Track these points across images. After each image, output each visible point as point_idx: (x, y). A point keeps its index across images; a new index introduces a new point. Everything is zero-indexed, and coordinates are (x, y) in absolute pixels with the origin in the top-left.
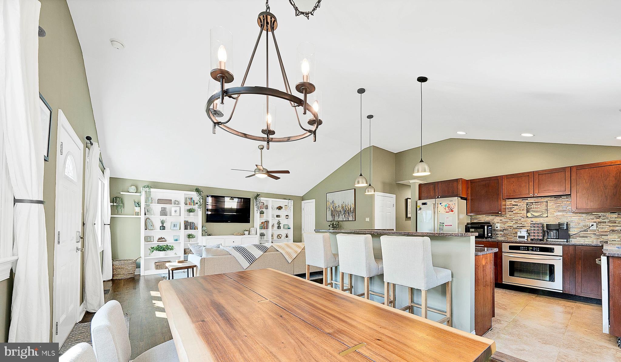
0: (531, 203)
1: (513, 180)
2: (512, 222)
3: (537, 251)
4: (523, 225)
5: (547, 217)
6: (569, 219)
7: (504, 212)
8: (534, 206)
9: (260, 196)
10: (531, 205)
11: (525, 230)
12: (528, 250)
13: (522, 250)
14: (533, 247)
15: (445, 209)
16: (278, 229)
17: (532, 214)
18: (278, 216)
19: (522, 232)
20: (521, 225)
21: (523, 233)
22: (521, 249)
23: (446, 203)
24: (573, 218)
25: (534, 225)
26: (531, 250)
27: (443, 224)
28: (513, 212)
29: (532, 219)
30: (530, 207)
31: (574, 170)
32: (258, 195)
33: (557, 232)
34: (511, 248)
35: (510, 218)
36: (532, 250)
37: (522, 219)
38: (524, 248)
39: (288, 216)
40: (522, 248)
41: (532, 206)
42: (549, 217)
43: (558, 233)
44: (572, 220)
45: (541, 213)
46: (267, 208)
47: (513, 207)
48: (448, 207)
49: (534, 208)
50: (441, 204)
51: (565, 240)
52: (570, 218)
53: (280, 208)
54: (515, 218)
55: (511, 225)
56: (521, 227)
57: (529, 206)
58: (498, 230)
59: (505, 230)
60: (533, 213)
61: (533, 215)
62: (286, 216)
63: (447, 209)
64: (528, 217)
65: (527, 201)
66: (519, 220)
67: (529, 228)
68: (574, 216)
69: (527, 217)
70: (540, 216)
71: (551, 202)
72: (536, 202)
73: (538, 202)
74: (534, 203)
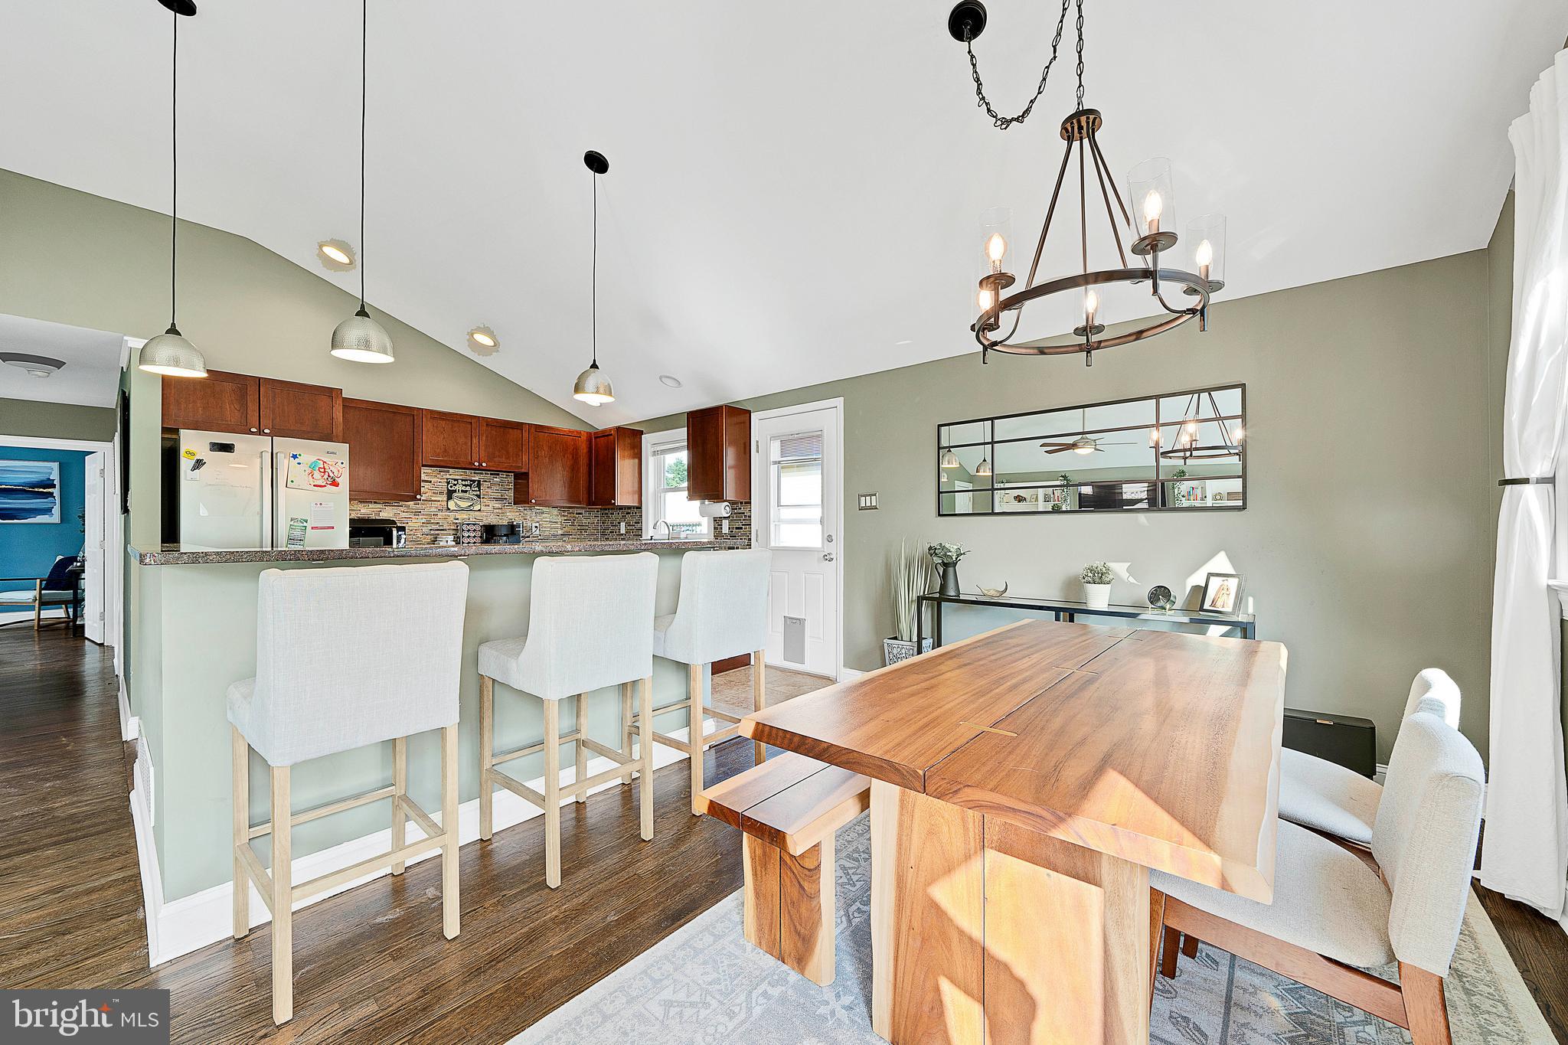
0: (454, 479)
1: (443, 423)
2: (419, 521)
4: (441, 528)
5: (479, 510)
8: (459, 487)
10: (455, 485)
15: (312, 474)
17: (456, 504)
20: (437, 527)
23: (314, 459)
24: (512, 513)
27: (305, 524)
29: (457, 515)
30: (453, 489)
35: (417, 511)
37: (440, 514)
42: (483, 511)
45: (471, 503)
47: (423, 484)
48: (322, 470)
49: (460, 491)
50: (295, 457)
54: (427, 511)
56: (437, 531)
57: (451, 487)
60: (458, 502)
61: (459, 506)
63: (317, 475)
64: (449, 509)
65: (447, 474)
66: (434, 514)
70: (469, 509)
71: (486, 481)
72: (462, 480)
73: (467, 480)
74: (460, 481)
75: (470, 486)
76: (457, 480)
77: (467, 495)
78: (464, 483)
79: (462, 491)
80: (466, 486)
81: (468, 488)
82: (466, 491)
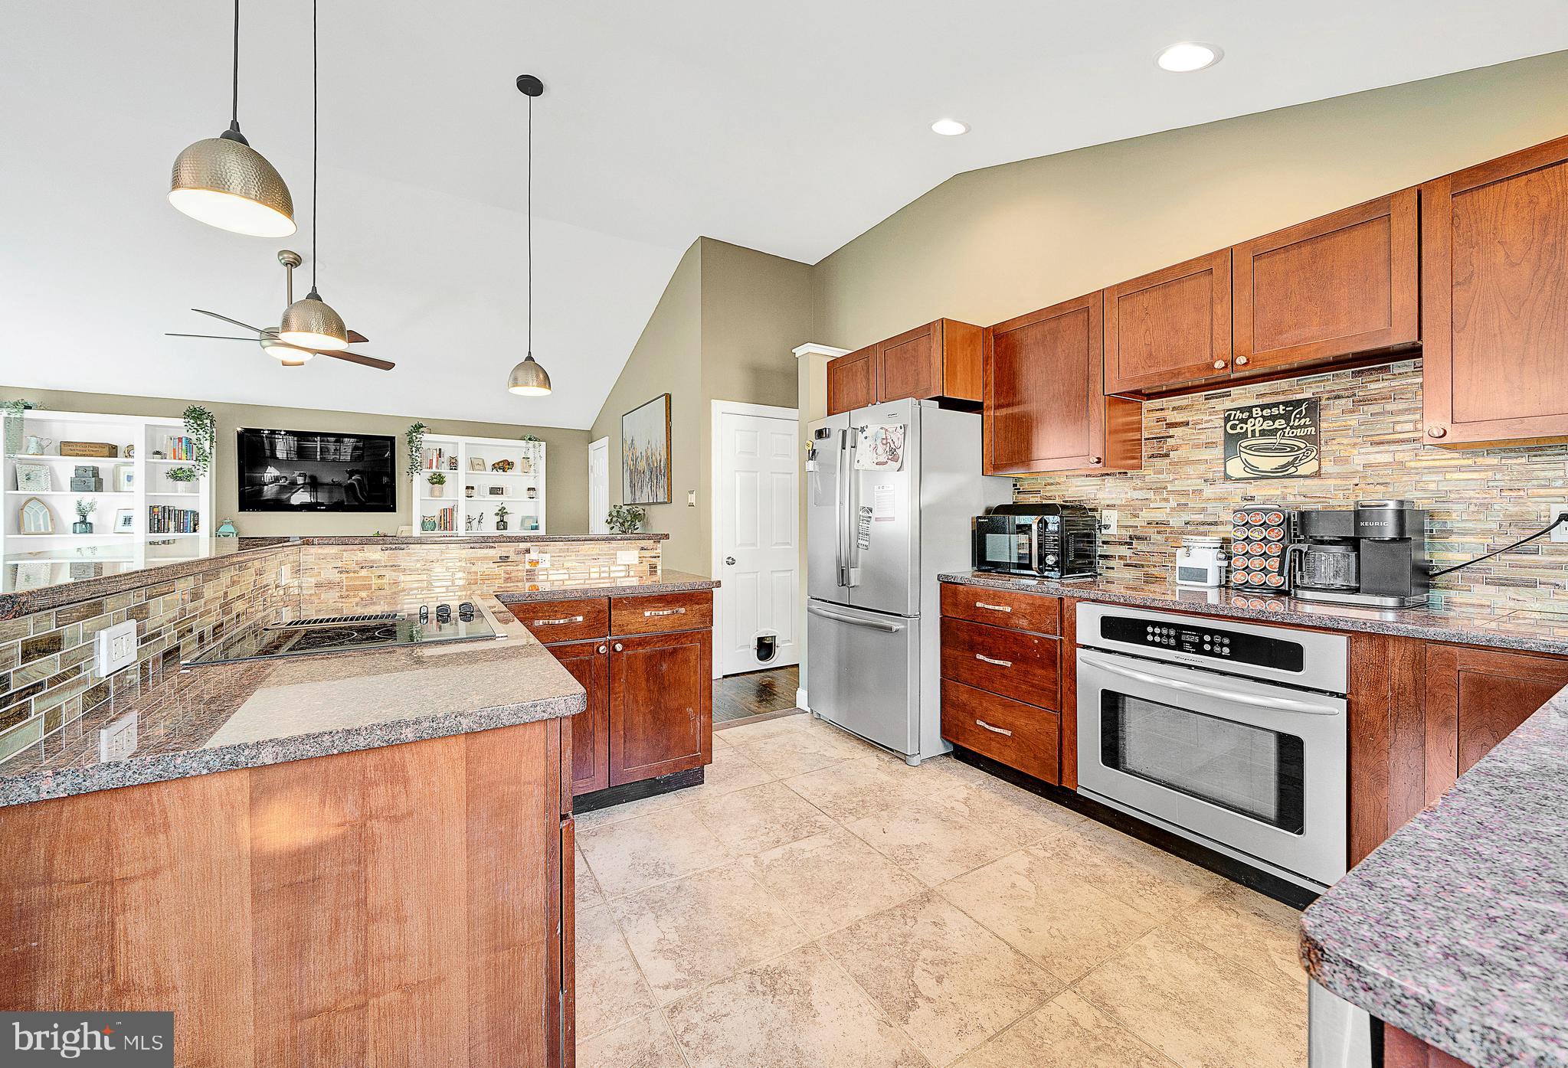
0: (1242, 410)
2: (1163, 505)
3: (1220, 656)
4: (1209, 519)
5: (1317, 474)
6: (1433, 486)
7: (1134, 458)
8: (1257, 425)
9: (422, 429)
10: (1245, 422)
11: (1213, 540)
12: (1179, 646)
13: (1153, 644)
14: (1201, 631)
15: (875, 449)
16: (498, 529)
17: (1246, 464)
18: (495, 491)
19: (1193, 552)
20: (1200, 518)
21: (1204, 556)
22: (1150, 638)
23: (877, 427)
24: (1448, 476)
25: (1247, 518)
26: (1192, 644)
27: (870, 515)
28: (1167, 455)
29: (1251, 489)
30: (1238, 430)
31: (1436, 202)
32: (418, 428)
33: (1353, 555)
34: (1112, 628)
35: (1159, 485)
36: (1199, 649)
37: (1209, 491)
38: (1161, 635)
39: (534, 489)
40: (1153, 634)
41: (1249, 425)
42: (1330, 476)
43: (1358, 557)
44: (1443, 487)
45: (1291, 459)
46: (454, 465)
47: (1172, 432)
48: (885, 442)
49: (1257, 434)
50: (863, 430)
51: (1391, 602)
52: (1434, 477)
53: (505, 466)
54: (1178, 486)
55: (1159, 516)
56: (1202, 528)
57: (1233, 427)
58: (1112, 539)
59: (1138, 538)
60: (1250, 459)
61: (1254, 468)
62: (529, 489)
63: (880, 449)
64: (1231, 478)
65: (1228, 404)
66: (1194, 491)
67: (1227, 531)
68: (1459, 469)
69: (1227, 477)
70: (1282, 473)
71: (1338, 397)
72: (1263, 407)
73: (1276, 405)
74: (1256, 412)
75: (1286, 417)
76: (1249, 409)
77: (1277, 440)
78: (1267, 412)
79: (1263, 433)
80: (1273, 418)
81: (1280, 423)
82: (1273, 432)
